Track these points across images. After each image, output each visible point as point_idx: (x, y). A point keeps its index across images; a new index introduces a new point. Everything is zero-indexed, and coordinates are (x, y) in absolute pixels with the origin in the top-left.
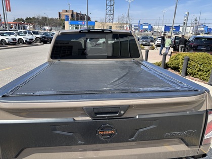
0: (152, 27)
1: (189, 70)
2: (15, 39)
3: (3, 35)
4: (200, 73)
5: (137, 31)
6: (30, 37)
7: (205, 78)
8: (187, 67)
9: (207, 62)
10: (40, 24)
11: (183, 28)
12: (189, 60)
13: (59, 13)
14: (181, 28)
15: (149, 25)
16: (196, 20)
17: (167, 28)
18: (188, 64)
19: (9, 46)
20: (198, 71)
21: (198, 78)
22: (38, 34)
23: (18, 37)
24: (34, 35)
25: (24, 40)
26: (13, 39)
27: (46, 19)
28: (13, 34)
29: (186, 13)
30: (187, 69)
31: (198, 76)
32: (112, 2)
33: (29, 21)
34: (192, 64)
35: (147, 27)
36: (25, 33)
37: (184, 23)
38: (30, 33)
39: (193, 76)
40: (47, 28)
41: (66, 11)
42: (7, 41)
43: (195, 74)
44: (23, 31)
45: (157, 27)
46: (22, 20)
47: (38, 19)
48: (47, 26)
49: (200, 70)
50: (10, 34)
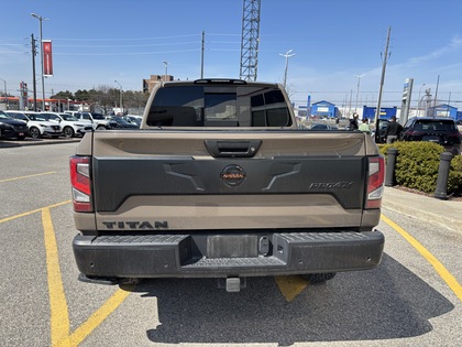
0: (336, 109)
1: (399, 173)
2: (58, 127)
3: (34, 120)
4: (420, 177)
5: (304, 118)
6: (87, 123)
7: (429, 187)
8: (395, 168)
9: (432, 156)
10: (104, 103)
11: (402, 112)
12: (397, 154)
13: (145, 82)
14: (398, 112)
15: (329, 105)
16: (428, 95)
17: (369, 112)
18: (396, 162)
19: (45, 141)
20: (415, 174)
21: (416, 188)
22: (103, 118)
23: (64, 123)
24: (95, 121)
25: (76, 129)
26: (53, 127)
27: (117, 92)
28: (55, 117)
29: (407, 81)
30: (394, 173)
31: (417, 184)
32: (254, 60)
33: (82, 96)
34: (404, 161)
35: (326, 110)
36: (78, 116)
37: (404, 101)
38: (86, 117)
39: (407, 186)
40: (118, 111)
41: (159, 77)
42: (42, 130)
43: (410, 182)
44: (73, 112)
45: (348, 109)
46: (68, 94)
47: (100, 92)
48: (119, 106)
49: (419, 173)
50: (48, 117)
